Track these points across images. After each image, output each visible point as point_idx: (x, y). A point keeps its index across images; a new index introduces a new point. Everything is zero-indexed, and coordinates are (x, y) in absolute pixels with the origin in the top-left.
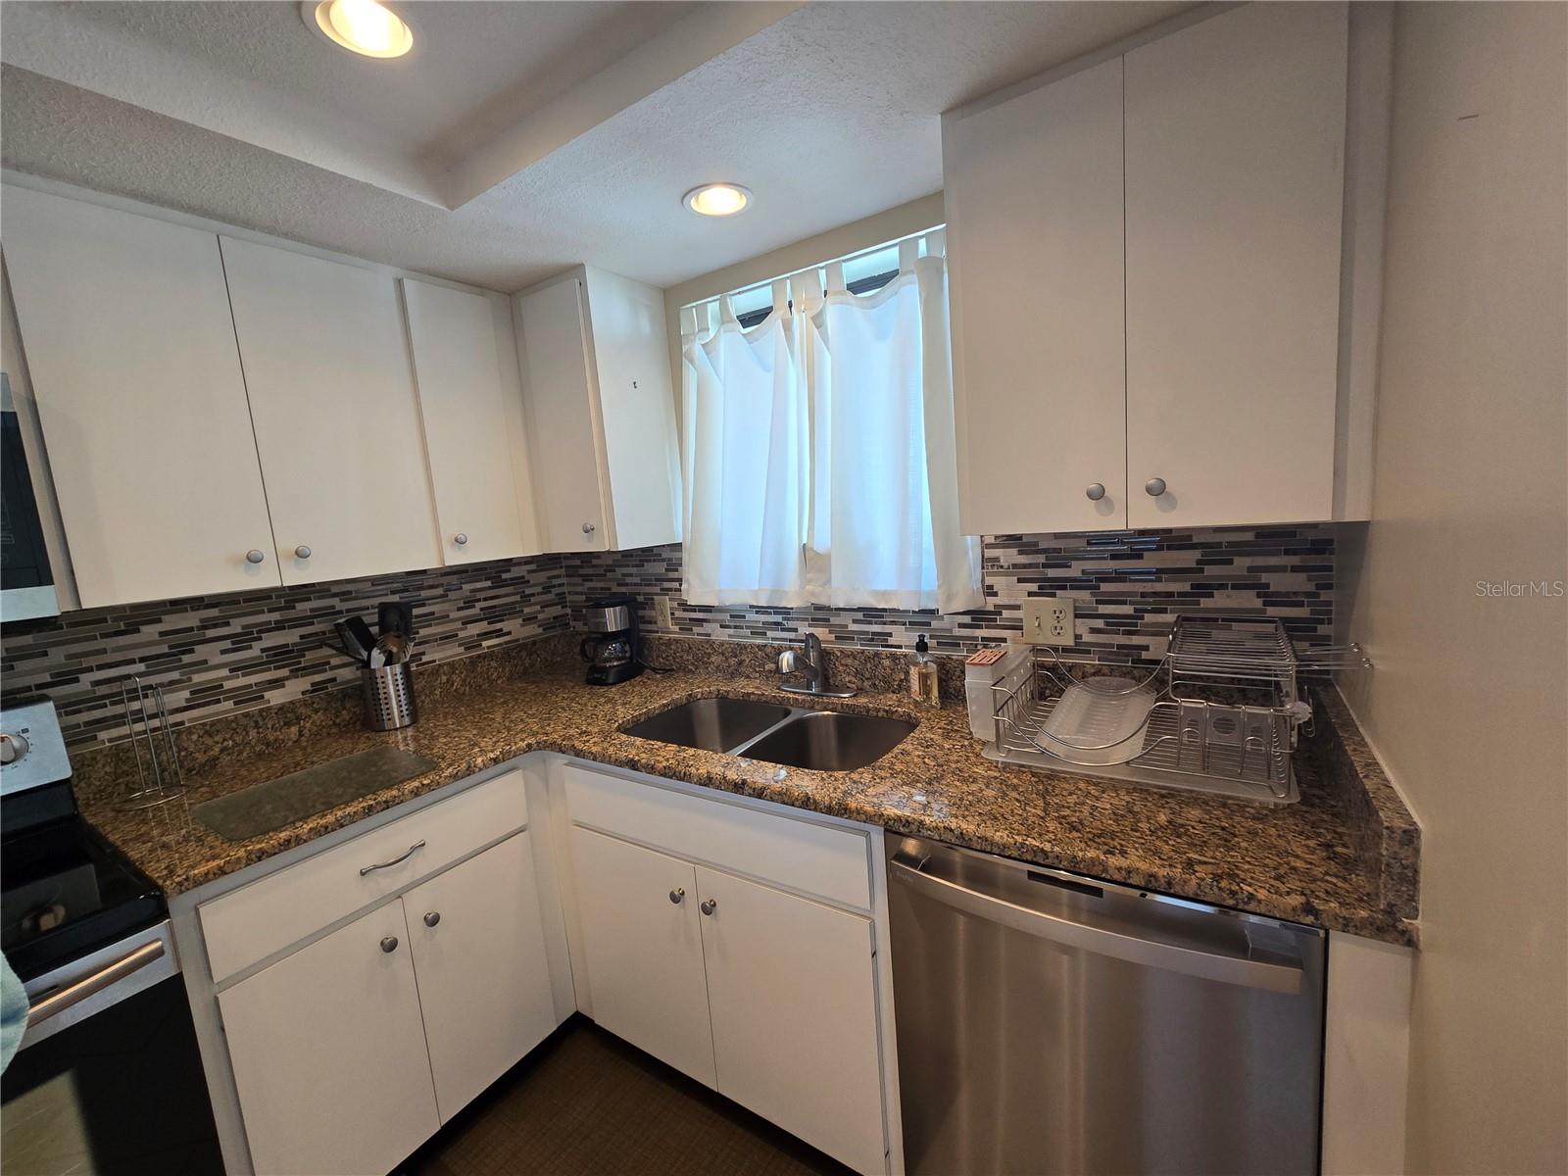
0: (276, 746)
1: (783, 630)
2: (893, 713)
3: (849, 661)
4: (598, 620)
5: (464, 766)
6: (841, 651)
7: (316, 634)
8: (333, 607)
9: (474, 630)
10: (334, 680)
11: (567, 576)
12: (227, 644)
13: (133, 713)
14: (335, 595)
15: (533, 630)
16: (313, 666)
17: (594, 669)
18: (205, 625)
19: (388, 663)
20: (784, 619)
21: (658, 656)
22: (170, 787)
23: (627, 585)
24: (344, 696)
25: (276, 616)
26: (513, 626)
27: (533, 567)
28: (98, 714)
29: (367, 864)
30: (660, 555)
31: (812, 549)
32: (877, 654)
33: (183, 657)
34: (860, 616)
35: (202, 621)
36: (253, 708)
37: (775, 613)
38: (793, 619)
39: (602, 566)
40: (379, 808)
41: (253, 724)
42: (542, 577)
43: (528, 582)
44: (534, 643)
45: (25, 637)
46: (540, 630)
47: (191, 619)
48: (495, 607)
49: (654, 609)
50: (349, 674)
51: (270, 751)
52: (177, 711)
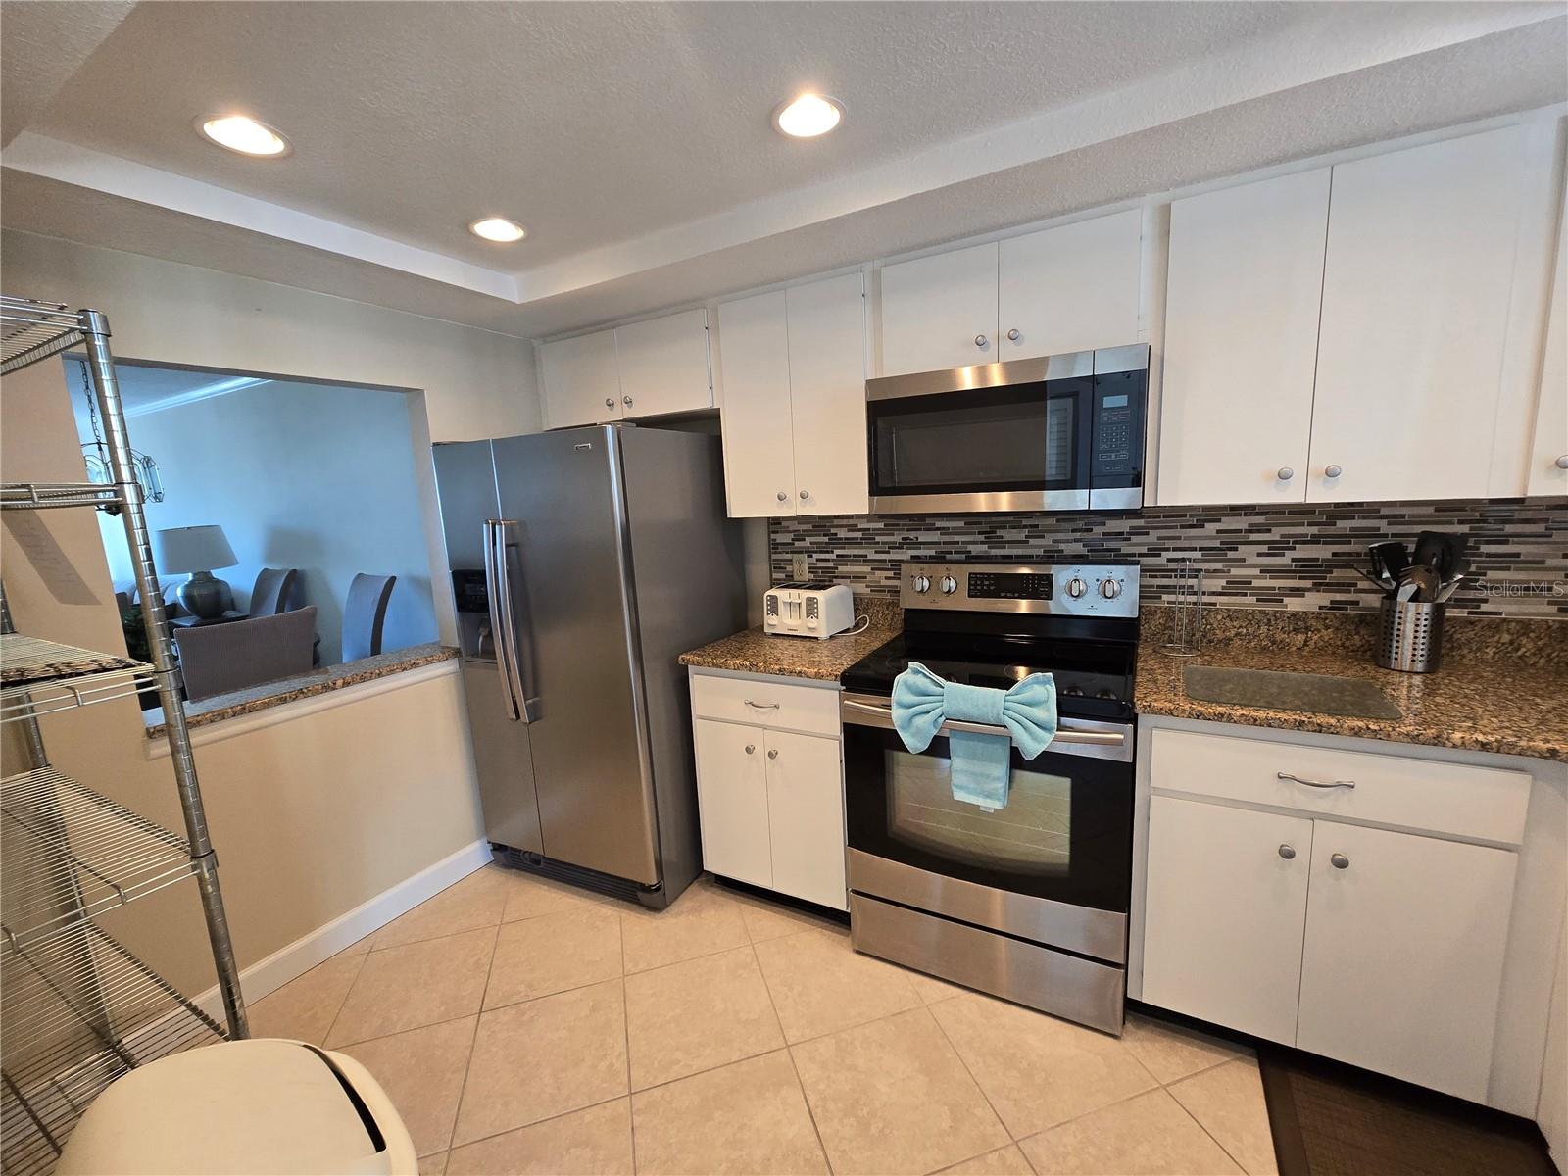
0: (1283, 646)
7: (1350, 554)
8: (1376, 529)
10: (1357, 603)
12: (1264, 548)
13: (1185, 587)
14: (1383, 517)
16: (1338, 584)
19: (1415, 598)
22: (1190, 647)
24: (1361, 622)
25: (1315, 530)
29: (1287, 772)
33: (1228, 552)
35: (1249, 525)
36: (1269, 608)
40: (1310, 728)
41: (1265, 621)
45: (1139, 521)
47: (1241, 523)
50: (1374, 600)
51: (1274, 649)
52: (1214, 593)
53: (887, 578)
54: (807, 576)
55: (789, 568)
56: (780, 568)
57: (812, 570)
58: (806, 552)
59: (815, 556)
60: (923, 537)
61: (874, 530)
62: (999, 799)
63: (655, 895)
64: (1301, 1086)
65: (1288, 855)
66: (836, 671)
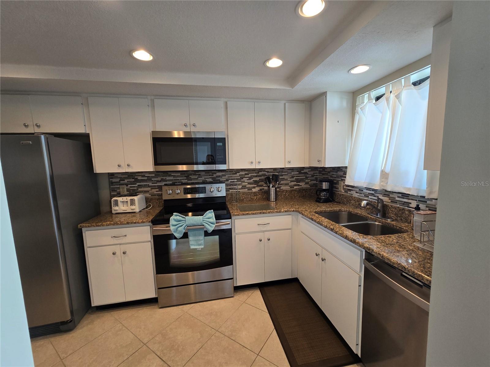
0: (253, 199)
1: (374, 196)
2: (402, 228)
3: (394, 210)
4: (321, 185)
5: (279, 210)
6: (391, 206)
7: (262, 179)
8: (265, 174)
9: (293, 183)
10: (264, 189)
11: (319, 173)
12: (248, 178)
13: (234, 188)
15: (308, 186)
16: (261, 185)
17: (318, 198)
18: (246, 174)
19: (272, 187)
20: (375, 193)
21: (337, 198)
22: (237, 202)
23: (332, 177)
24: (265, 193)
25: (256, 174)
26: (303, 184)
27: (310, 170)
28: (230, 187)
29: (259, 223)
30: (342, 170)
31: (384, 171)
32: (403, 209)
33: (242, 180)
34: (400, 195)
36: (250, 191)
37: (372, 191)
38: (377, 193)
39: (327, 171)
41: (250, 194)
42: (312, 173)
43: (308, 173)
44: (307, 189)
46: (309, 186)
47: (243, 173)
48: (299, 179)
49: (338, 185)
50: (266, 188)
51: (251, 200)
52: (240, 189)
53: (156, 191)
54: (126, 193)
55: (118, 190)
56: (115, 191)
57: (128, 190)
58: (125, 185)
59: (129, 186)
60: (168, 178)
61: (151, 176)
62: (203, 245)
63: (70, 324)
64: (266, 289)
65: (261, 241)
66: (149, 219)
